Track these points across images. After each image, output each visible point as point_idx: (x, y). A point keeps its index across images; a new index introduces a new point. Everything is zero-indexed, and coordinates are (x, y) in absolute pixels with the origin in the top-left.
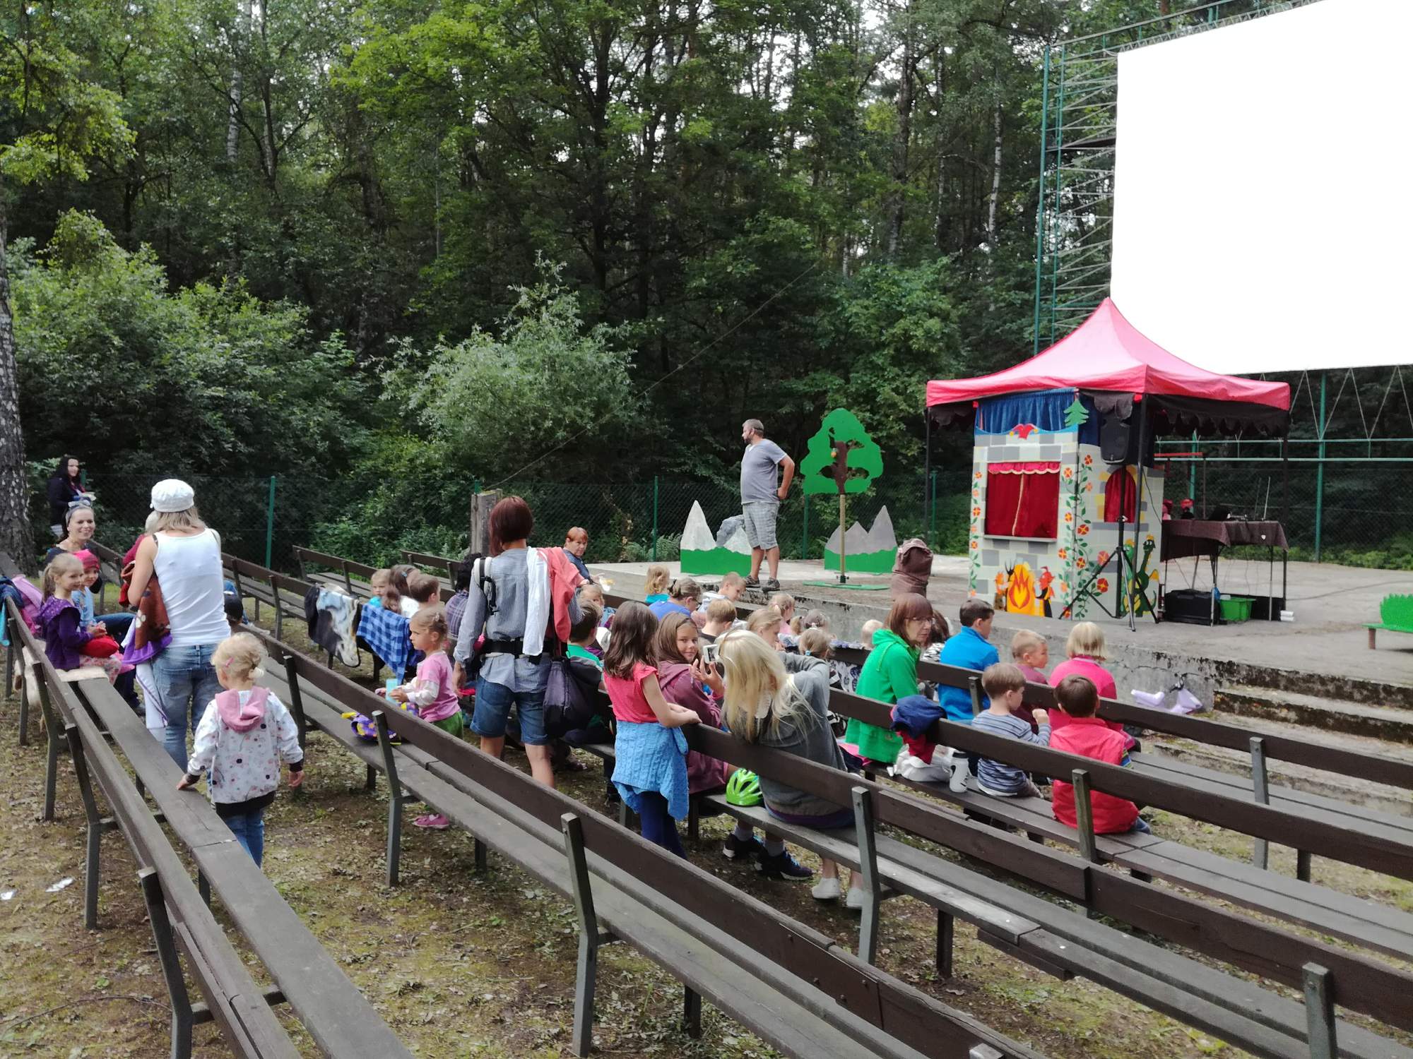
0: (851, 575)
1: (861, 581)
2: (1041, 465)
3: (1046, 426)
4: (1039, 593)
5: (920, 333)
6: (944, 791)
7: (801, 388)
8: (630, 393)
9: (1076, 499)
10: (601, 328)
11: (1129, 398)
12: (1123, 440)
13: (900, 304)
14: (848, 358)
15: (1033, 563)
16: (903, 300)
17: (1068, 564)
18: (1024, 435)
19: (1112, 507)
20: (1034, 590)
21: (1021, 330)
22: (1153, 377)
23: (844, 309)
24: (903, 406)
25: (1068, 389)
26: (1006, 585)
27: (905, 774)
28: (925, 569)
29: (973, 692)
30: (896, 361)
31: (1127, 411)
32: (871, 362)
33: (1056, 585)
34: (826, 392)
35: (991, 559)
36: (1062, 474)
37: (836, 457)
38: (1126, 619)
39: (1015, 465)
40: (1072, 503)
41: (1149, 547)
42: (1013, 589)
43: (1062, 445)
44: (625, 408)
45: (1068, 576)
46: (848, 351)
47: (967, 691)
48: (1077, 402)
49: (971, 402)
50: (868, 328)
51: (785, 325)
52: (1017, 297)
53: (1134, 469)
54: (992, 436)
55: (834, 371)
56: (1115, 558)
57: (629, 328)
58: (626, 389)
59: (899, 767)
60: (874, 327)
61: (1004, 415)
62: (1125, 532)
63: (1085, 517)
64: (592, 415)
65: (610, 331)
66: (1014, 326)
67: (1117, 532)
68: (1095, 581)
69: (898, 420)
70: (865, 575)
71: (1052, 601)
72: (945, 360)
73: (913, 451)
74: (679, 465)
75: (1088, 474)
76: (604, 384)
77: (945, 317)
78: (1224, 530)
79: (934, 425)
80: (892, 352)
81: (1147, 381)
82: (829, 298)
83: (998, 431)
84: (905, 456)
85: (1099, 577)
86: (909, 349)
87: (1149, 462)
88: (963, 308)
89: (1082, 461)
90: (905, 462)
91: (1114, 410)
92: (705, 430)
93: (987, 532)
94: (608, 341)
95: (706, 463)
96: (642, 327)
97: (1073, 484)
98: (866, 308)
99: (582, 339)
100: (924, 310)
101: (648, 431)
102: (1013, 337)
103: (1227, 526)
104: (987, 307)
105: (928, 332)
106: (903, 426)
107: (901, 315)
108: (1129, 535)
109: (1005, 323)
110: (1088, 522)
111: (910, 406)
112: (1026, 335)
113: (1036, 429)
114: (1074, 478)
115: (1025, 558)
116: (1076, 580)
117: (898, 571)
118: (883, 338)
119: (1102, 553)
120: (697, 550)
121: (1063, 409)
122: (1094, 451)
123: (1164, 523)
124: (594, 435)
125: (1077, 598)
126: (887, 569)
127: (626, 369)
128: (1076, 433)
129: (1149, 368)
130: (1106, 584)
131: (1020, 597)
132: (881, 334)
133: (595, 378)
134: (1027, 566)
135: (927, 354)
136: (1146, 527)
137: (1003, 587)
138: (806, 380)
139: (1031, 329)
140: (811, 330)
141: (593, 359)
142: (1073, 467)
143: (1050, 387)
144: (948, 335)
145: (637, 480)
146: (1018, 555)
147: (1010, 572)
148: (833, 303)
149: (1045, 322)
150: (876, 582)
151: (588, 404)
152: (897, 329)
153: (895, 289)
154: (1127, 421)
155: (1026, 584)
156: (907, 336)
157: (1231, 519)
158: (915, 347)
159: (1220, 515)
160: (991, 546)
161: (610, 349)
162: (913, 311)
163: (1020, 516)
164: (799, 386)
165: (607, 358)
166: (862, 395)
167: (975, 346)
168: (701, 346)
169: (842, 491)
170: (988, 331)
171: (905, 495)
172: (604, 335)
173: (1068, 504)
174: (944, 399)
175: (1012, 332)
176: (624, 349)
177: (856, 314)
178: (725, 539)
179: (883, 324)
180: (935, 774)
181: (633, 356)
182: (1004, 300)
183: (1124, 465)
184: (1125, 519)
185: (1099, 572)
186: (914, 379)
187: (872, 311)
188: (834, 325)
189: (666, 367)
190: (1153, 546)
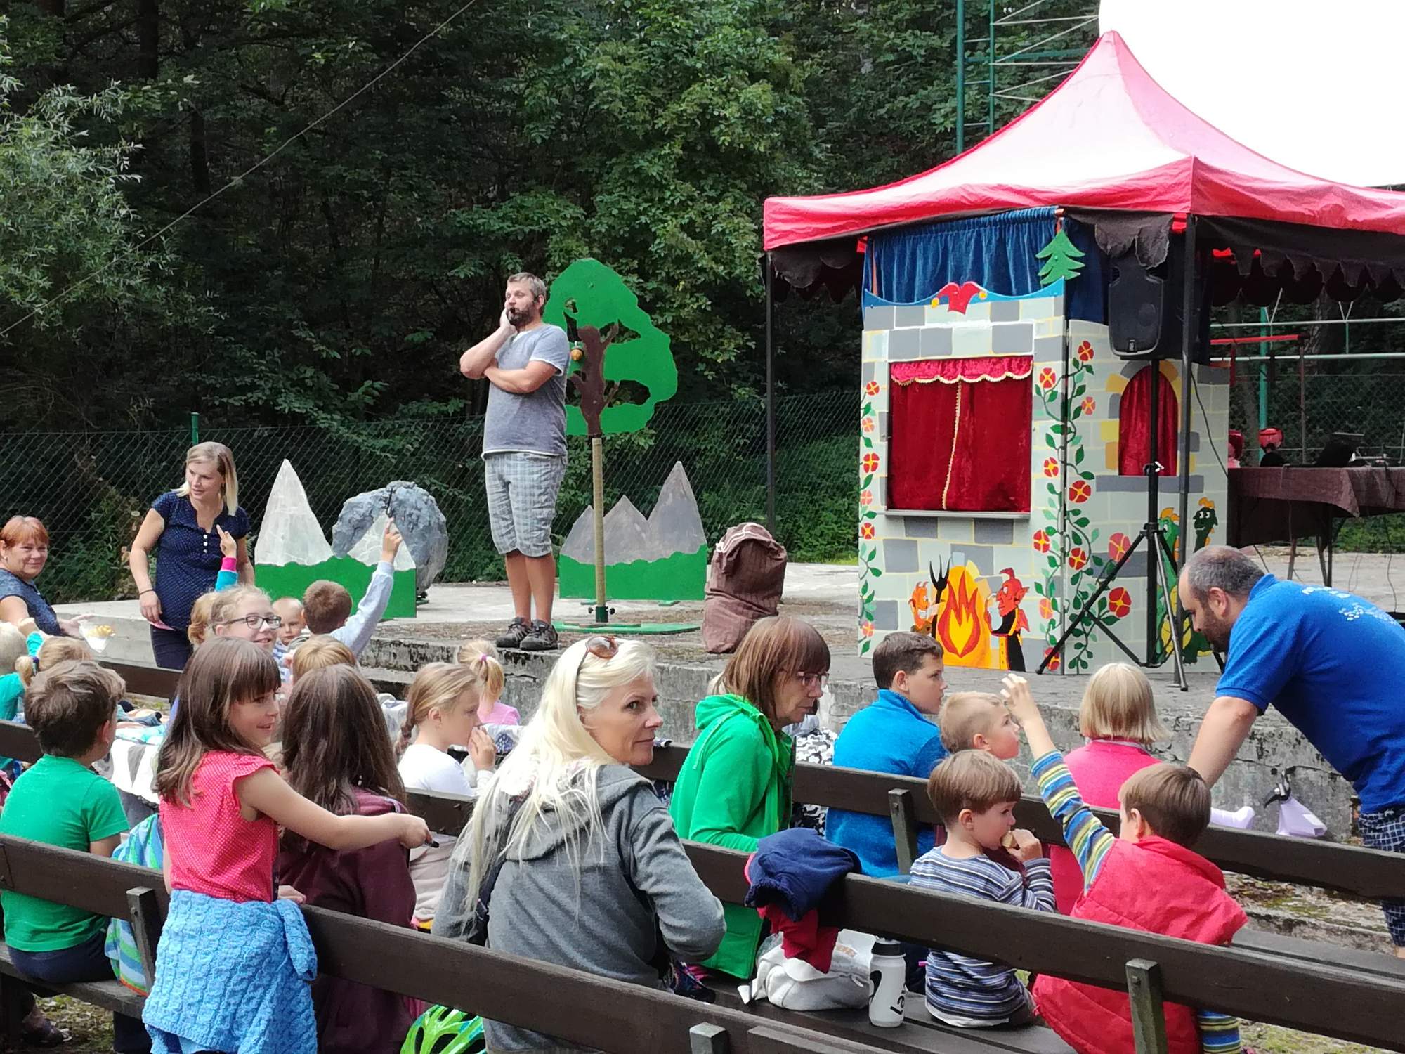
0: (621, 606)
1: (639, 618)
2: (994, 363)
3: (1002, 286)
4: (997, 623)
5: (732, 111)
6: (861, 1027)
7: (496, 225)
8: (128, 237)
9: (1064, 430)
10: (60, 97)
11: (1160, 226)
12: (1150, 309)
13: (691, 52)
14: (588, 164)
15: (985, 565)
16: (697, 45)
17: (1052, 562)
18: (959, 304)
19: (1133, 446)
20: (988, 618)
21: (927, 108)
22: (1208, 183)
23: (578, 62)
24: (705, 262)
25: (1043, 209)
26: (935, 610)
27: (775, 998)
28: (773, 583)
29: (899, 821)
30: (687, 169)
31: (1160, 252)
32: (638, 172)
33: (1030, 604)
34: (546, 234)
35: (902, 558)
36: (1036, 381)
37: (580, 360)
38: (1169, 666)
39: (945, 365)
40: (1058, 438)
41: (1205, 523)
42: (946, 615)
43: (1033, 322)
44: (119, 269)
45: (1053, 586)
46: (588, 151)
47: (885, 820)
48: (1061, 236)
49: (853, 240)
50: (629, 100)
51: (456, 94)
52: (918, 43)
53: (1176, 369)
54: (895, 309)
55: (560, 193)
56: (1143, 547)
57: (122, 96)
58: (119, 229)
59: (763, 984)
60: (640, 100)
61: (920, 263)
62: (1161, 496)
63: (1082, 467)
64: (45, 283)
65: (80, 101)
66: (913, 101)
67: (1145, 496)
68: (1105, 594)
69: (694, 290)
70: (644, 606)
71: (1023, 636)
72: (784, 167)
73: (727, 354)
74: (243, 390)
75: (1087, 379)
76: (68, 218)
77: (781, 83)
78: (1347, 485)
79: (780, 289)
80: (678, 150)
81: (1195, 190)
82: (546, 39)
83: (908, 298)
84: (711, 364)
85: (1112, 586)
86: (712, 146)
87: (1201, 355)
88: (811, 67)
89: (1074, 354)
90: (710, 375)
91: (1133, 251)
92: (294, 315)
93: (891, 504)
94: (76, 124)
95: (300, 386)
96: (150, 96)
97: (1058, 401)
98: (622, 60)
99: (18, 119)
100: (740, 66)
101: (171, 318)
102: (912, 125)
103: (1352, 476)
104: (858, 65)
105: (747, 110)
106: (705, 302)
107: (692, 76)
108: (1168, 501)
109: (894, 95)
110: (1089, 476)
111: (716, 260)
112: (938, 118)
113: (984, 292)
114: (1059, 389)
115: (969, 552)
116: (1069, 592)
117: (716, 592)
118: (660, 123)
119: (1117, 537)
120: (292, 566)
121: (1034, 250)
122: (1094, 333)
123: (1232, 474)
124: (52, 329)
125: (1072, 630)
126: (694, 590)
127: (119, 185)
128: (1061, 298)
129: (1197, 163)
130: (1127, 599)
131: (959, 633)
132: (654, 115)
133: (48, 206)
134: (973, 570)
135: (748, 155)
136: (1200, 484)
137: (927, 615)
138: (506, 208)
139: (947, 107)
140: (511, 106)
141: (45, 163)
142: (1057, 367)
143: (1008, 206)
144: (787, 118)
145: (149, 424)
146: (954, 548)
147: (941, 584)
148: (551, 51)
149: (973, 93)
150: (668, 619)
151: (35, 262)
152: (687, 104)
153: (679, 22)
154: (1160, 271)
155: (971, 605)
156: (706, 119)
157: (1357, 463)
158: (725, 140)
159: (1336, 456)
160: (900, 533)
161: (81, 142)
162: (717, 67)
163: (957, 468)
164: (492, 221)
165: (75, 162)
166: (621, 240)
167: (839, 144)
168: (281, 136)
169: (595, 430)
170: (862, 111)
171: (715, 443)
172: (67, 110)
173: (1050, 441)
174: (800, 233)
175: (906, 113)
176: (115, 142)
177: (604, 73)
178: (351, 541)
179: (658, 93)
180: (837, 992)
181: (135, 157)
182: (892, 49)
183: (1155, 358)
184: (1160, 467)
185: (1111, 577)
186: (723, 207)
187: (636, 66)
188: (558, 94)
189: (202, 183)
190: (1213, 520)
